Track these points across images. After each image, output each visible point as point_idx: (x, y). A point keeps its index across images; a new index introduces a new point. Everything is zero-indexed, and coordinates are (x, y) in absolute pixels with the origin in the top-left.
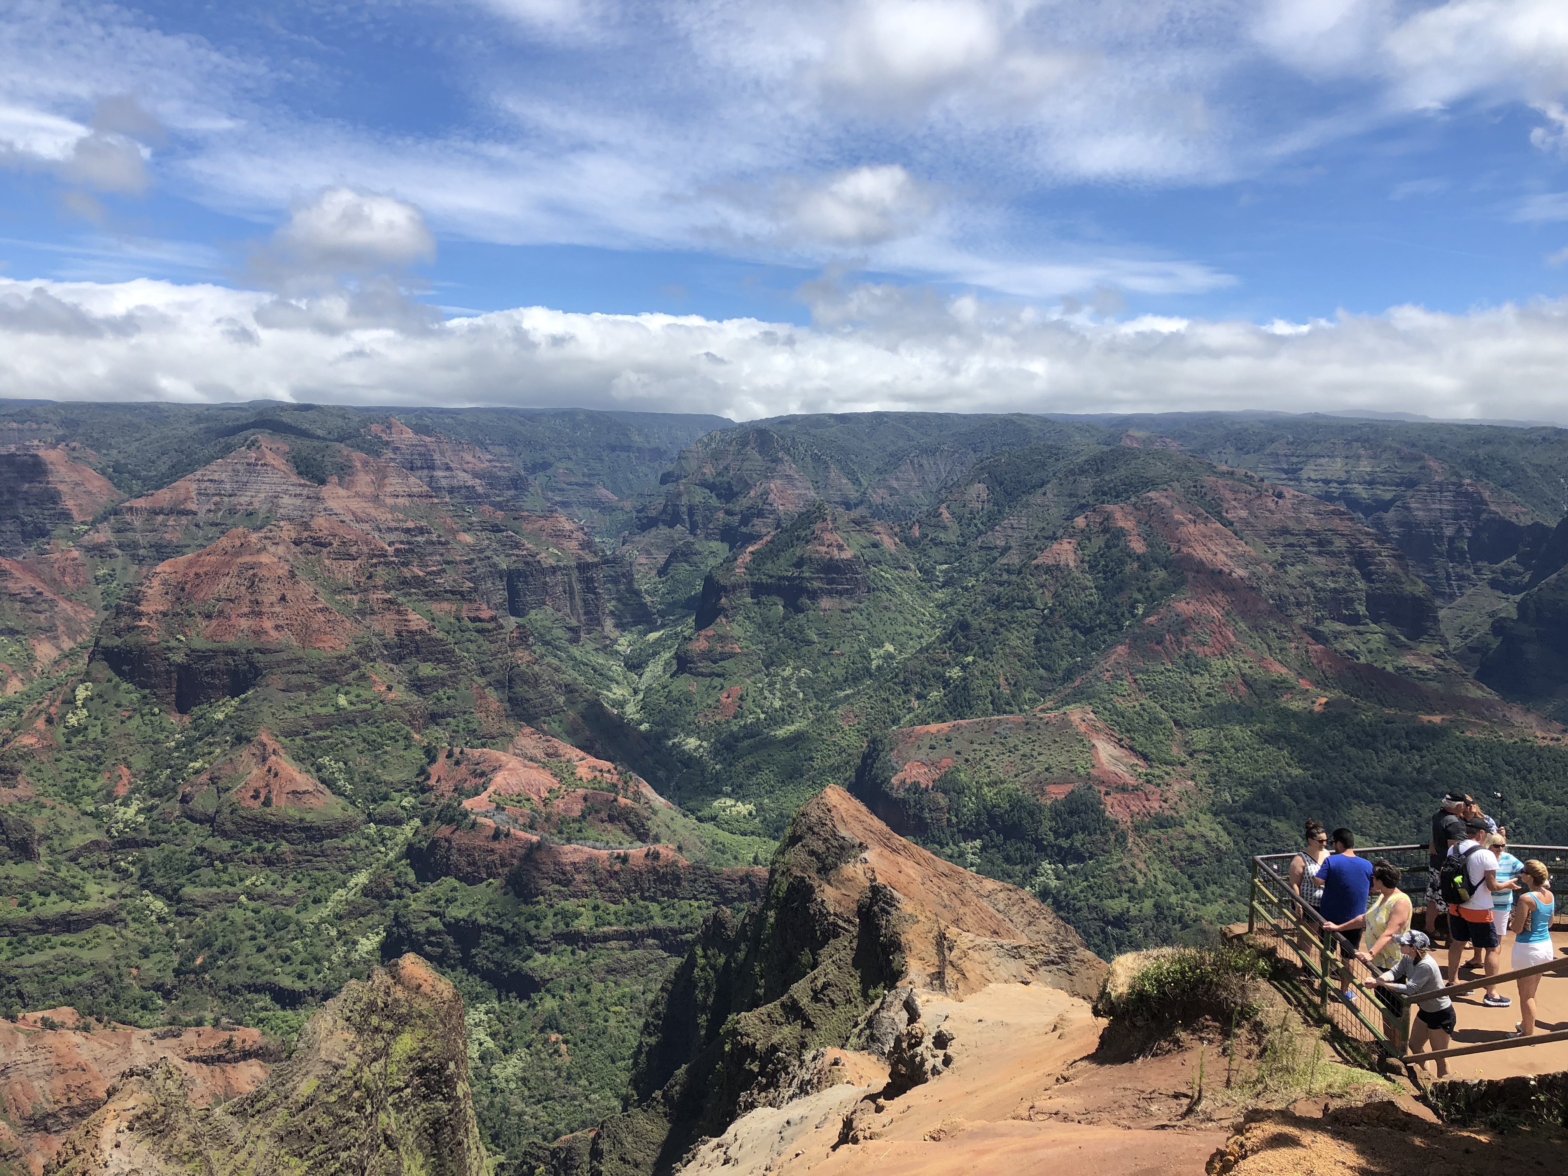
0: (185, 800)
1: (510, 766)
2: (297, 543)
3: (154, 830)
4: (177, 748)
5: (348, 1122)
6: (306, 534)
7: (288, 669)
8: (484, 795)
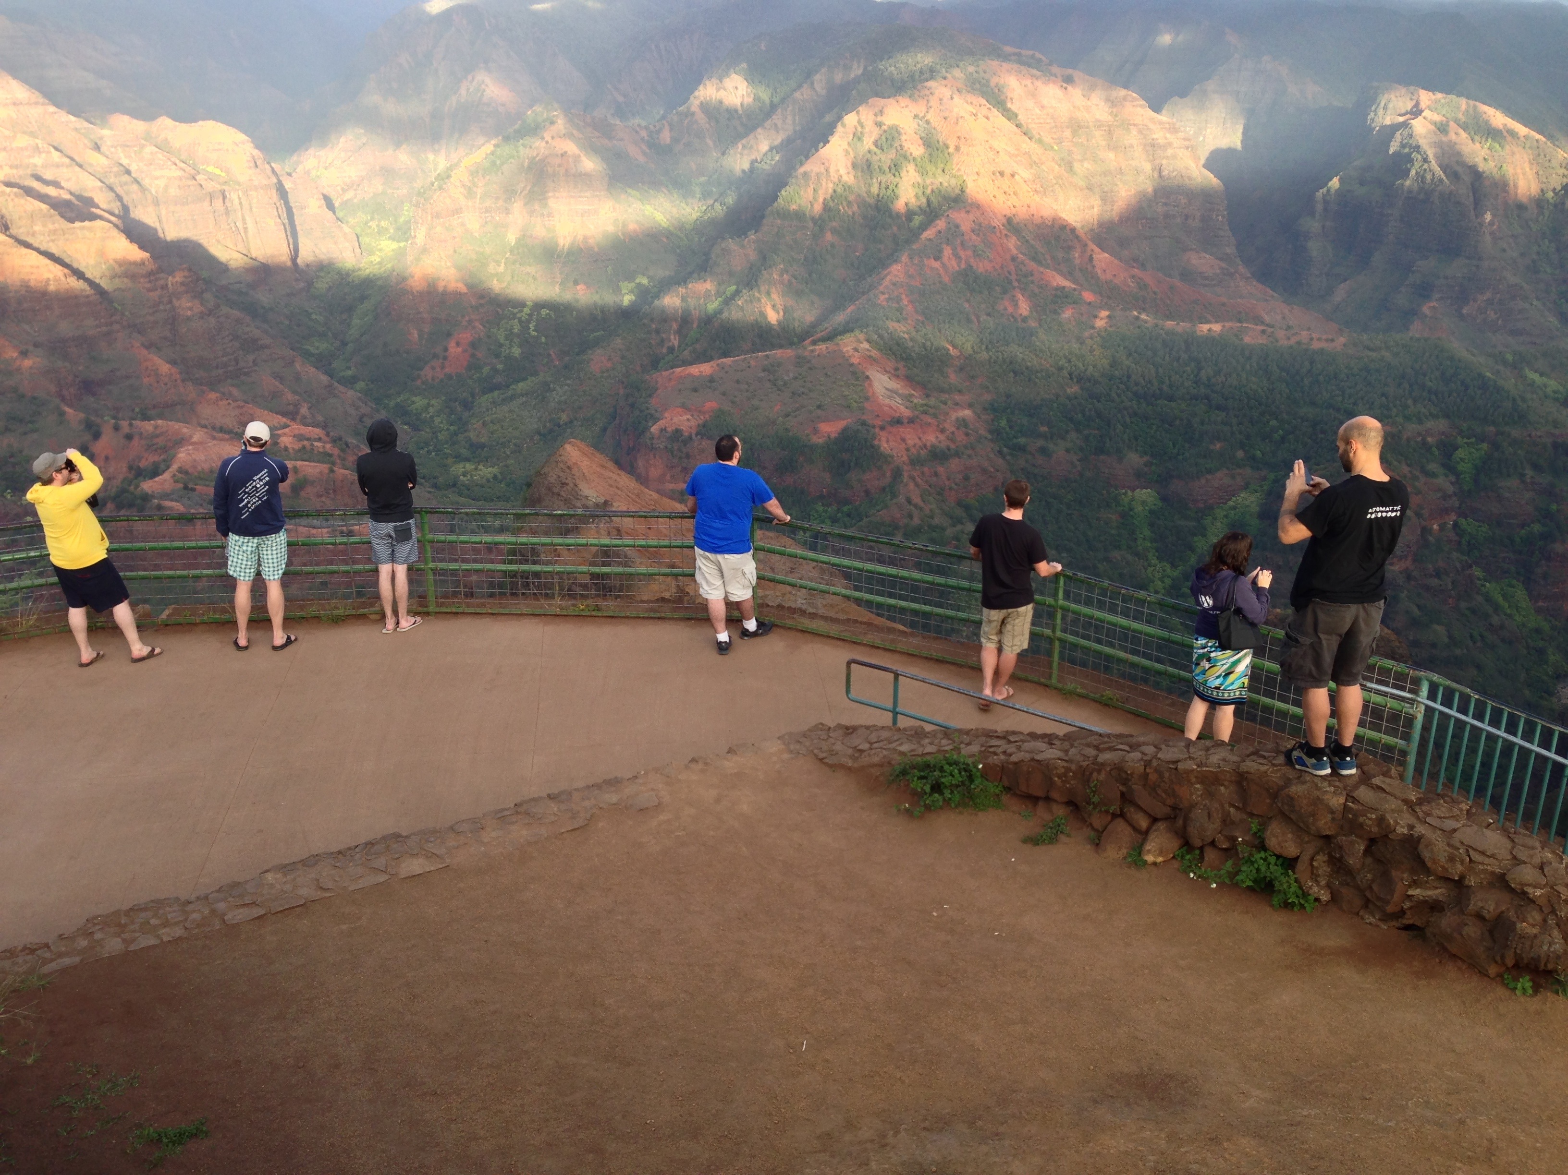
1: (195, 439)
8: (167, 476)
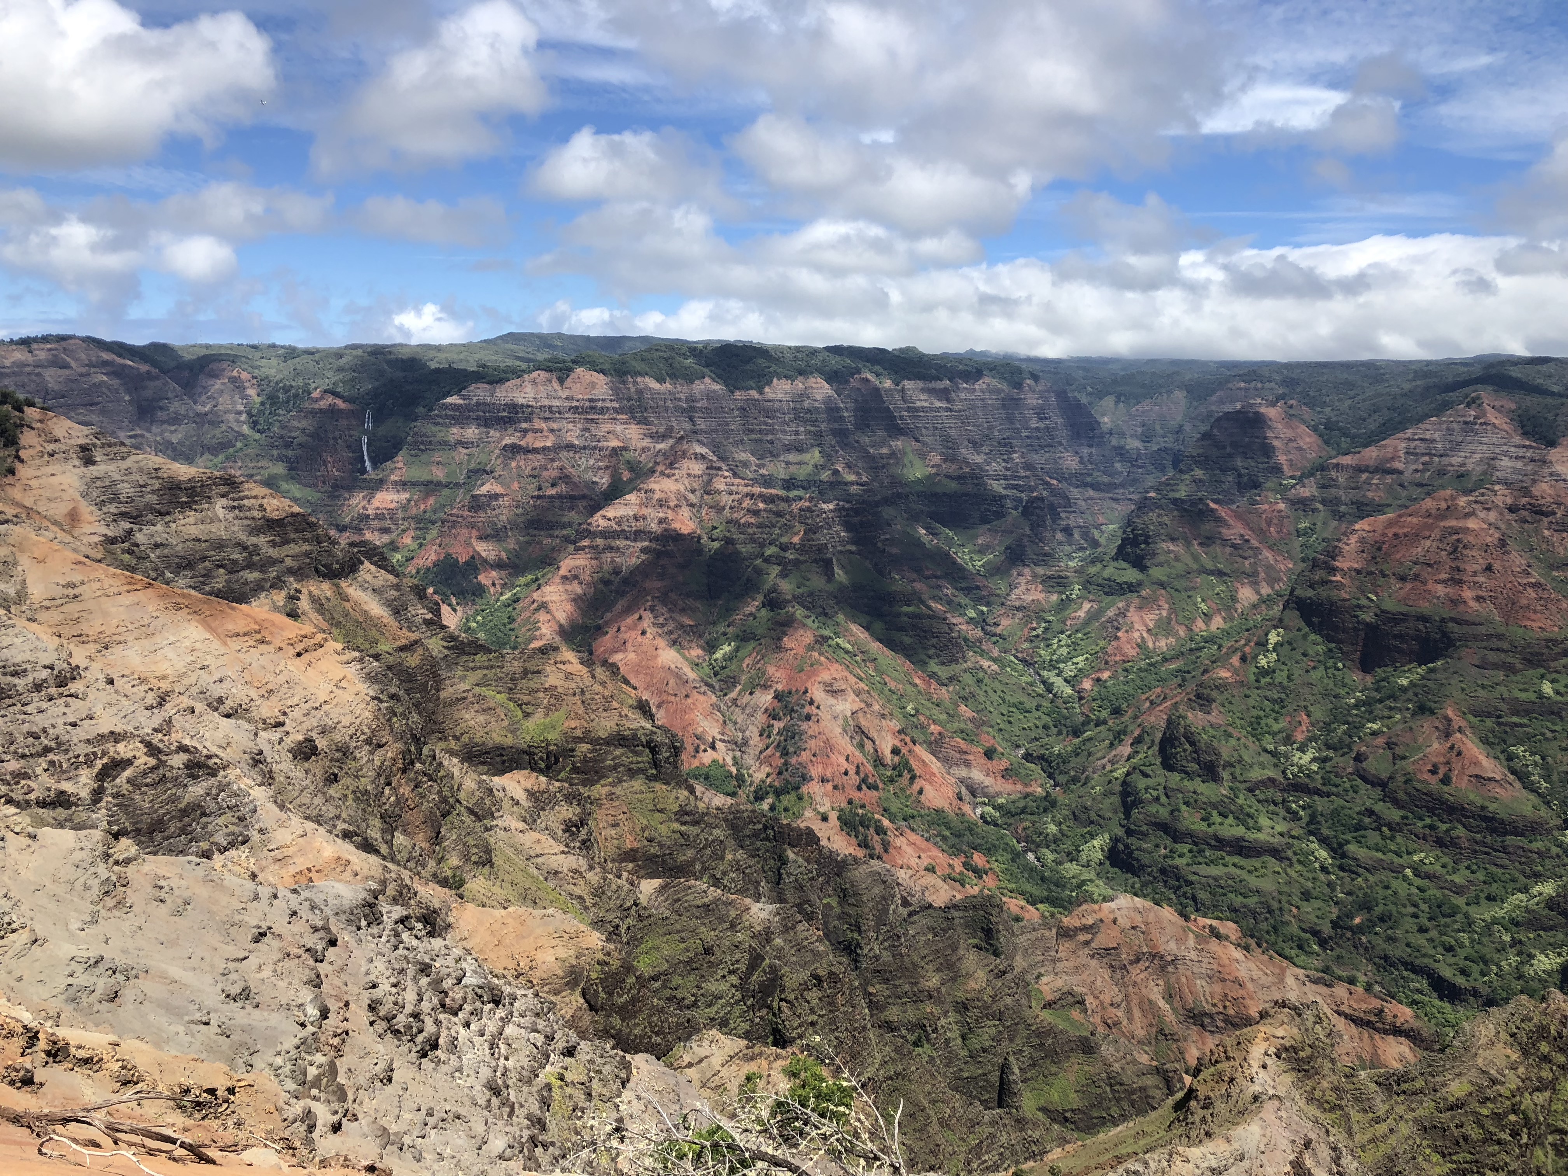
0: (1359, 758)
2: (1512, 509)
3: (1326, 782)
4: (1356, 706)
5: (1499, 1142)
6: (1524, 500)
7: (1485, 644)
